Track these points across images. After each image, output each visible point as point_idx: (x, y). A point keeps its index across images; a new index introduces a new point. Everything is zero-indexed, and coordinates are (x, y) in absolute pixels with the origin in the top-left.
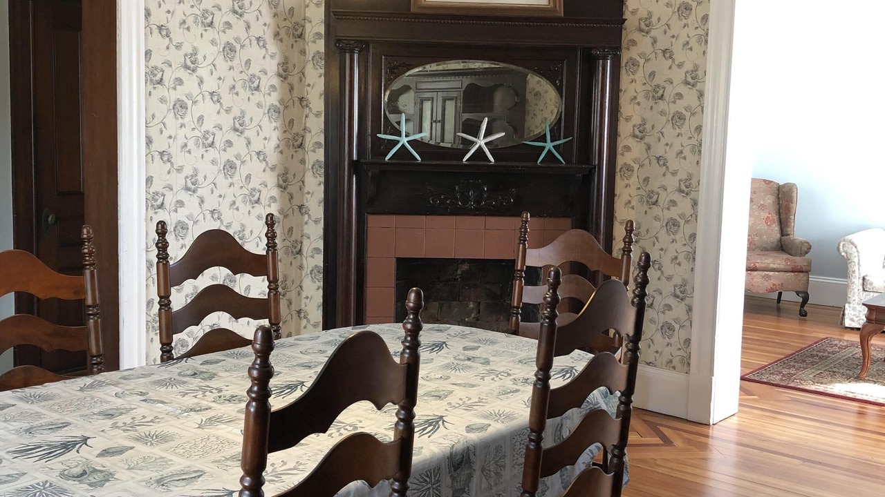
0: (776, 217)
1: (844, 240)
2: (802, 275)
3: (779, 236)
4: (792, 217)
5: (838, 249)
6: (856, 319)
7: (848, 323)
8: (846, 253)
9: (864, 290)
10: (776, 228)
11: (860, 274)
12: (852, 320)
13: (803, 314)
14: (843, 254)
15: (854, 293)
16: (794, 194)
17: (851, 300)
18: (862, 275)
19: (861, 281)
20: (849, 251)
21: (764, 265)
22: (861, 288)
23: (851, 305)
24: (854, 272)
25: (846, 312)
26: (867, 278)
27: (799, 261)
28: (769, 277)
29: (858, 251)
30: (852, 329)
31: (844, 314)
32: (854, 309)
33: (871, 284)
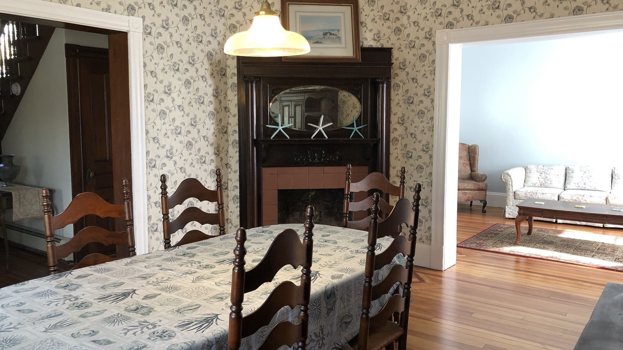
0: (468, 162)
1: (504, 173)
2: (483, 192)
3: (470, 172)
4: (476, 162)
5: (501, 178)
6: (511, 214)
7: (507, 216)
8: (505, 180)
9: (515, 198)
10: (468, 168)
11: (512, 190)
12: (509, 214)
13: (484, 212)
14: (504, 180)
15: (510, 200)
16: (477, 150)
17: (508, 204)
18: (514, 191)
19: (513, 194)
20: (507, 179)
21: (463, 187)
22: (513, 197)
23: (509, 206)
24: (509, 189)
25: (506, 210)
26: (516, 192)
27: (481, 185)
28: (466, 193)
29: (511, 179)
30: (509, 219)
31: (505, 211)
32: (510, 208)
33: (518, 195)
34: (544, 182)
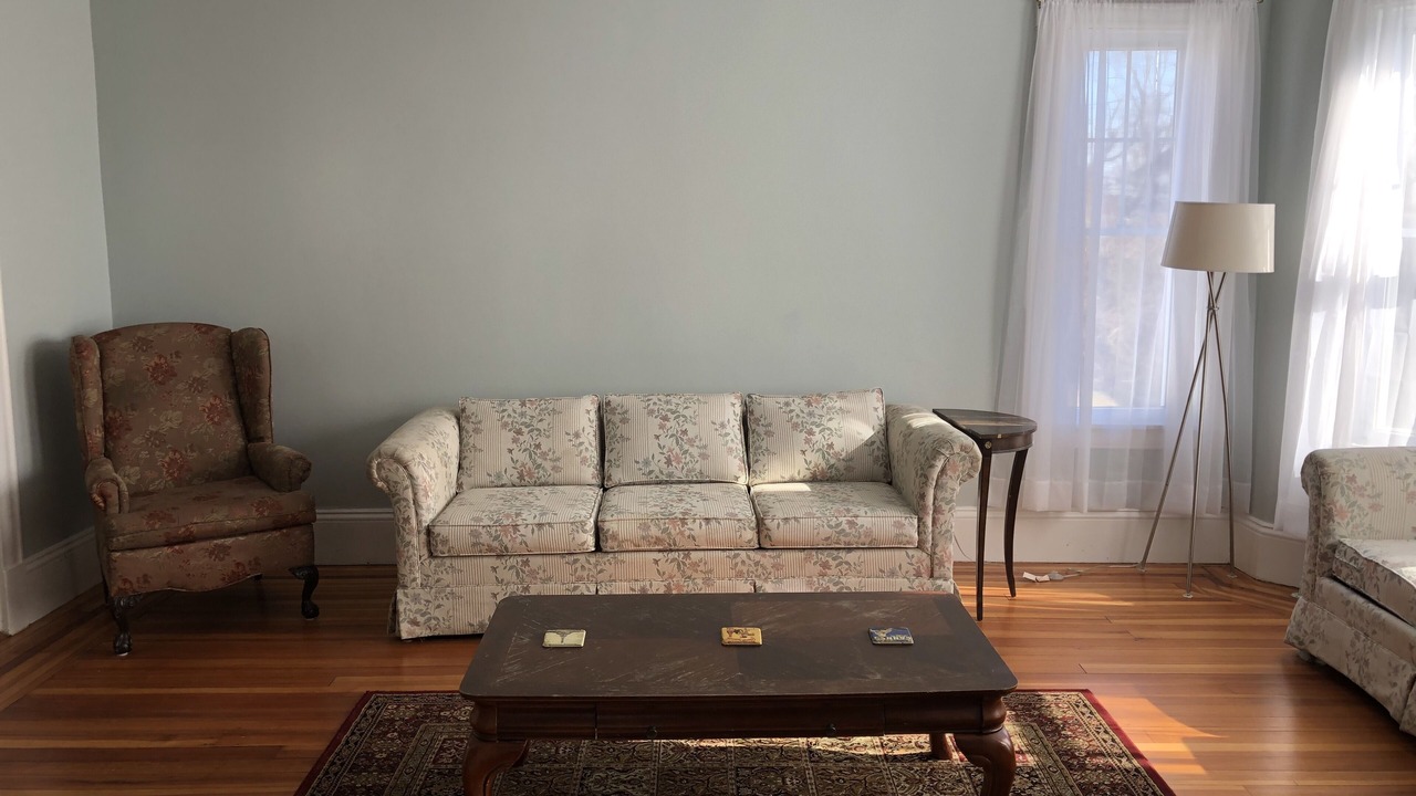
0: (229, 403)
1: (379, 455)
2: (297, 531)
3: (241, 442)
4: (265, 401)
5: (370, 475)
6: (421, 619)
7: (406, 630)
8: (386, 481)
9: (431, 555)
10: (233, 428)
11: (419, 522)
12: (414, 623)
13: (311, 611)
14: (380, 484)
15: (412, 565)
16: (264, 352)
17: (407, 580)
18: (425, 524)
19: (423, 537)
20: (393, 477)
21: (209, 527)
22: (425, 552)
23: (409, 591)
24: (407, 520)
25: (401, 608)
26: (436, 530)
27: (289, 503)
28: (225, 549)
29: (411, 476)
30: (417, 640)
31: (395, 612)
32: (416, 599)
33: (445, 542)
34: (530, 464)
